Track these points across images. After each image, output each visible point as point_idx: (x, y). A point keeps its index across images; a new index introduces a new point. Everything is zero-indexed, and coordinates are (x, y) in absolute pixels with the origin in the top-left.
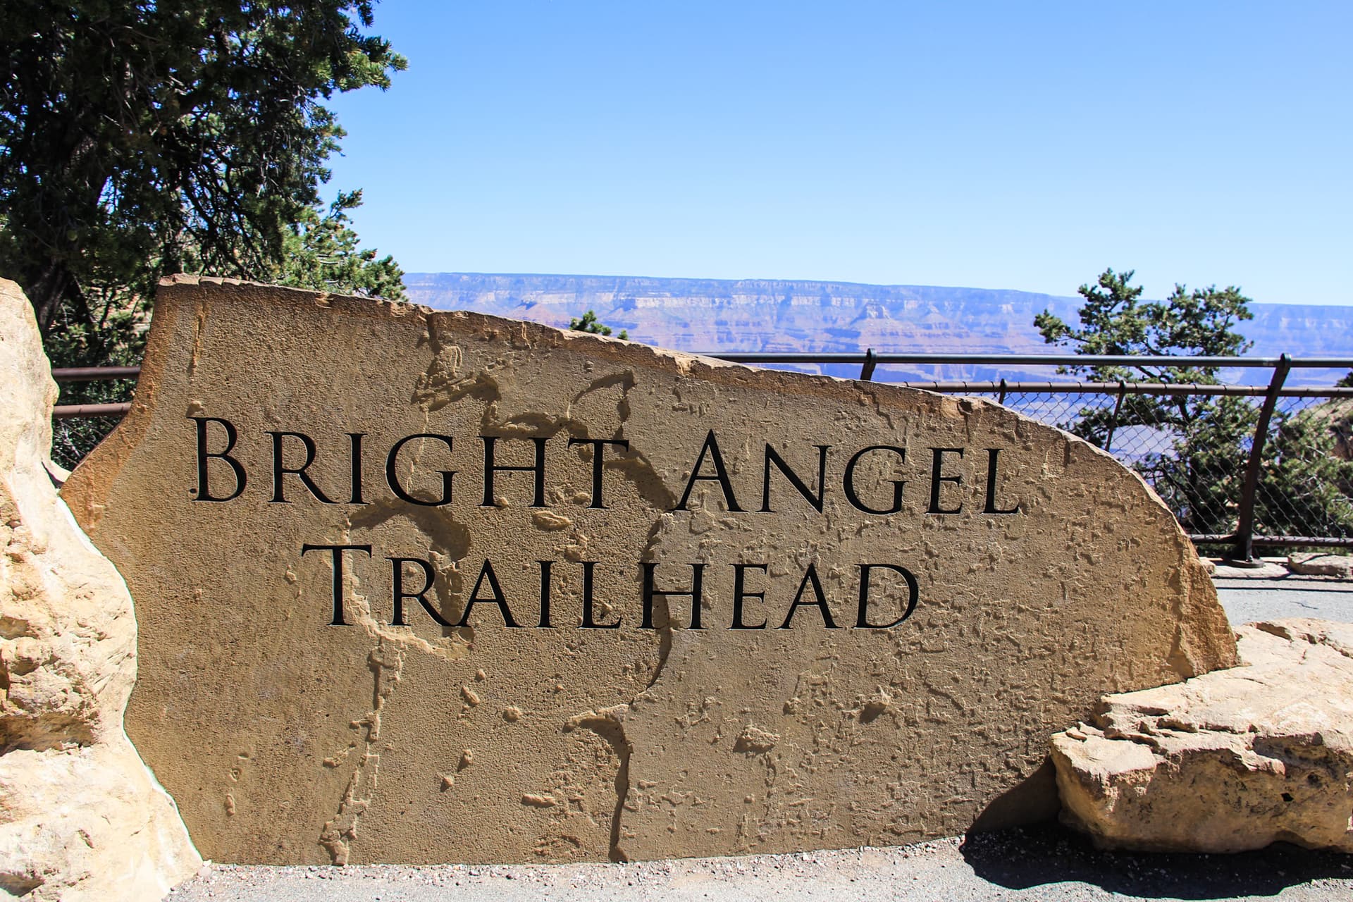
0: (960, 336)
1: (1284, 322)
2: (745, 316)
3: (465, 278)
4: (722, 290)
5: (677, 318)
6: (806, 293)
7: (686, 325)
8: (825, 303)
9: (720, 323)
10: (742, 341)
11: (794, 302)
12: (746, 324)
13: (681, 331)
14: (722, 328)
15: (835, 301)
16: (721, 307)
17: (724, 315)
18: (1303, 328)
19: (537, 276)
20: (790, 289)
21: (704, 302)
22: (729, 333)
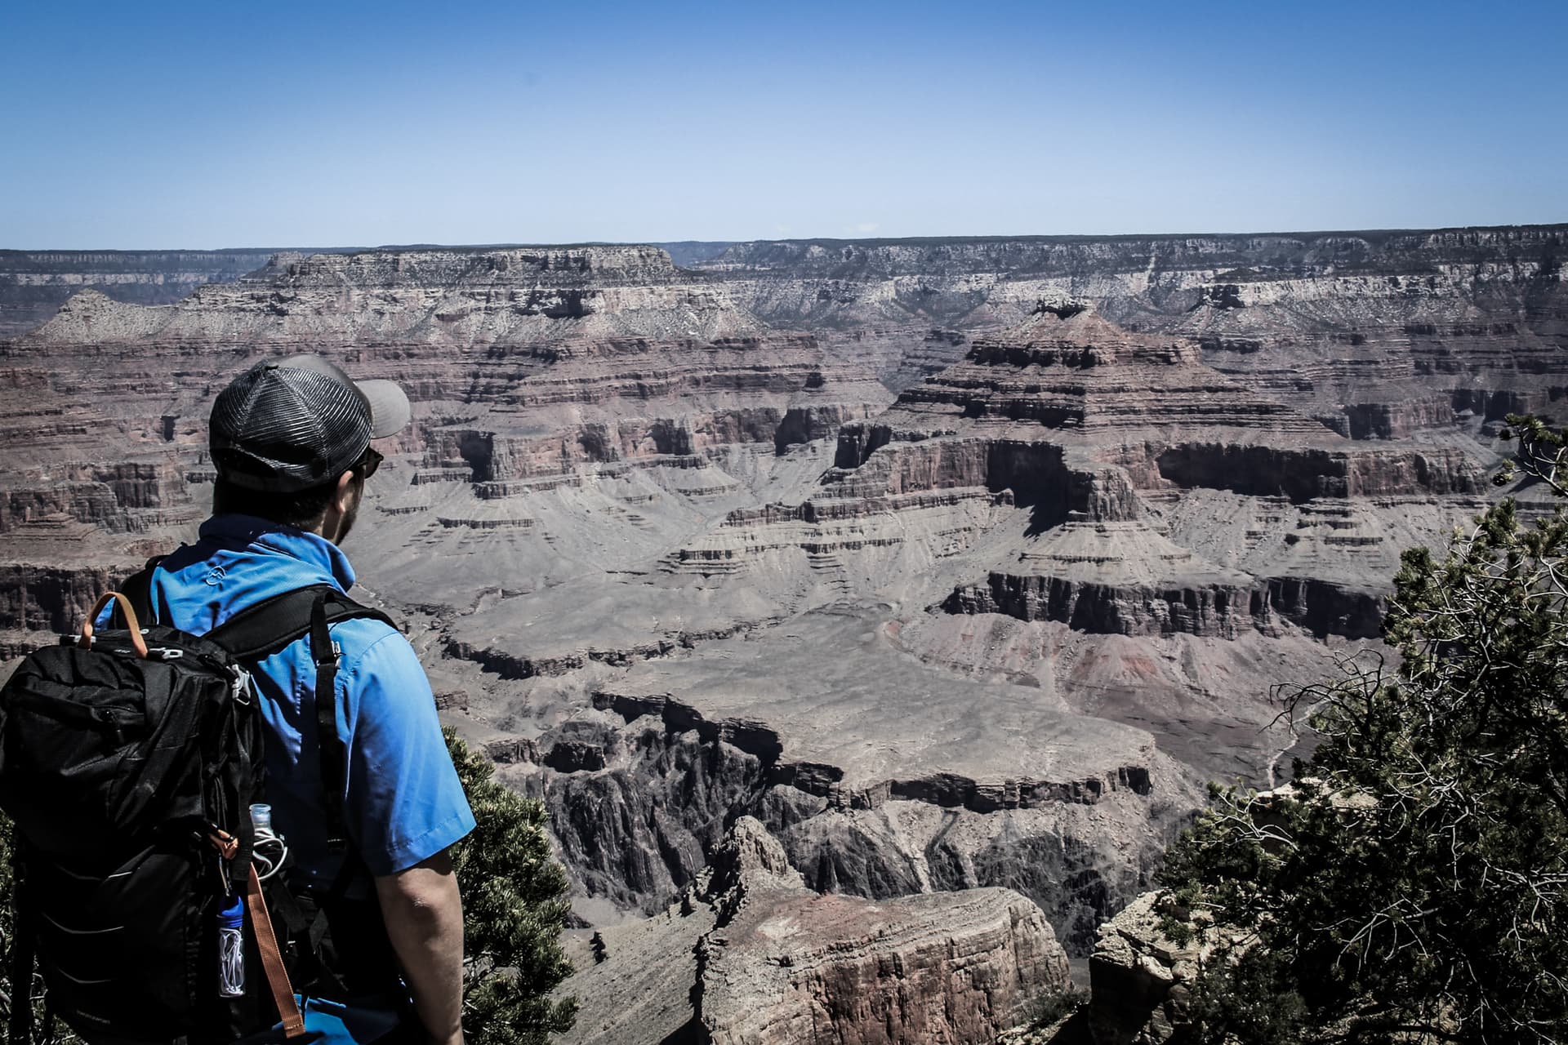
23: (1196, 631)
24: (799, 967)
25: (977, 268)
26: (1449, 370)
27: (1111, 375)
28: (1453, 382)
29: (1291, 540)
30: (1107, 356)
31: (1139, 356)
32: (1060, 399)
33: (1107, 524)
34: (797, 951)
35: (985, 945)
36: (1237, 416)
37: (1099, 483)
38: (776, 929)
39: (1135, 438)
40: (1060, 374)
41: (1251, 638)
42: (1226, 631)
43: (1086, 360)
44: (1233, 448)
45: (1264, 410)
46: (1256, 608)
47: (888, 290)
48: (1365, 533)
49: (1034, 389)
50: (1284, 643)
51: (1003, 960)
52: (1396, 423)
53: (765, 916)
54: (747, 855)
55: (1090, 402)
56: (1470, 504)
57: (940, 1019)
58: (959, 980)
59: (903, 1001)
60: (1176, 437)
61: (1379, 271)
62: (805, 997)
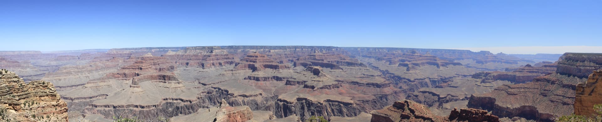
0: (333, 55)
1: (377, 50)
2: (290, 53)
3: (234, 47)
4: (284, 48)
5: (278, 54)
6: (298, 48)
7: (280, 55)
8: (302, 49)
9: (285, 54)
10: (290, 58)
11: (297, 50)
12: (290, 54)
13: (280, 56)
14: (286, 55)
15: (304, 49)
16: (285, 51)
17: (286, 53)
18: (380, 51)
19: (248, 46)
20: (296, 47)
21: (282, 50)
22: (287, 56)
23: (266, 81)
24: (225, 113)
25: (248, 48)
26: (288, 58)
27: (259, 58)
28: (288, 59)
29: (275, 73)
30: (259, 56)
31: (261, 56)
32: (255, 60)
33: (259, 71)
34: (225, 112)
35: (244, 111)
36: (270, 62)
37: (258, 68)
38: (224, 110)
39: (261, 64)
40: (255, 58)
41: (271, 81)
42: (269, 81)
43: (257, 57)
44: (270, 65)
45: (272, 61)
46: (272, 79)
47: (240, 50)
48: (281, 72)
49: (252, 59)
50: (274, 82)
51: (246, 112)
52: (284, 62)
53: (223, 108)
54: (223, 102)
55: (257, 61)
56: (289, 69)
57: (239, 117)
58: (242, 114)
59: (236, 116)
60: (265, 64)
61: (282, 49)
62: (226, 116)
